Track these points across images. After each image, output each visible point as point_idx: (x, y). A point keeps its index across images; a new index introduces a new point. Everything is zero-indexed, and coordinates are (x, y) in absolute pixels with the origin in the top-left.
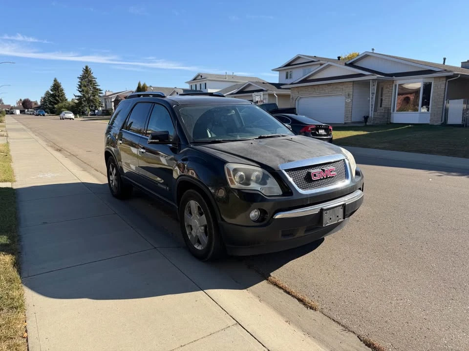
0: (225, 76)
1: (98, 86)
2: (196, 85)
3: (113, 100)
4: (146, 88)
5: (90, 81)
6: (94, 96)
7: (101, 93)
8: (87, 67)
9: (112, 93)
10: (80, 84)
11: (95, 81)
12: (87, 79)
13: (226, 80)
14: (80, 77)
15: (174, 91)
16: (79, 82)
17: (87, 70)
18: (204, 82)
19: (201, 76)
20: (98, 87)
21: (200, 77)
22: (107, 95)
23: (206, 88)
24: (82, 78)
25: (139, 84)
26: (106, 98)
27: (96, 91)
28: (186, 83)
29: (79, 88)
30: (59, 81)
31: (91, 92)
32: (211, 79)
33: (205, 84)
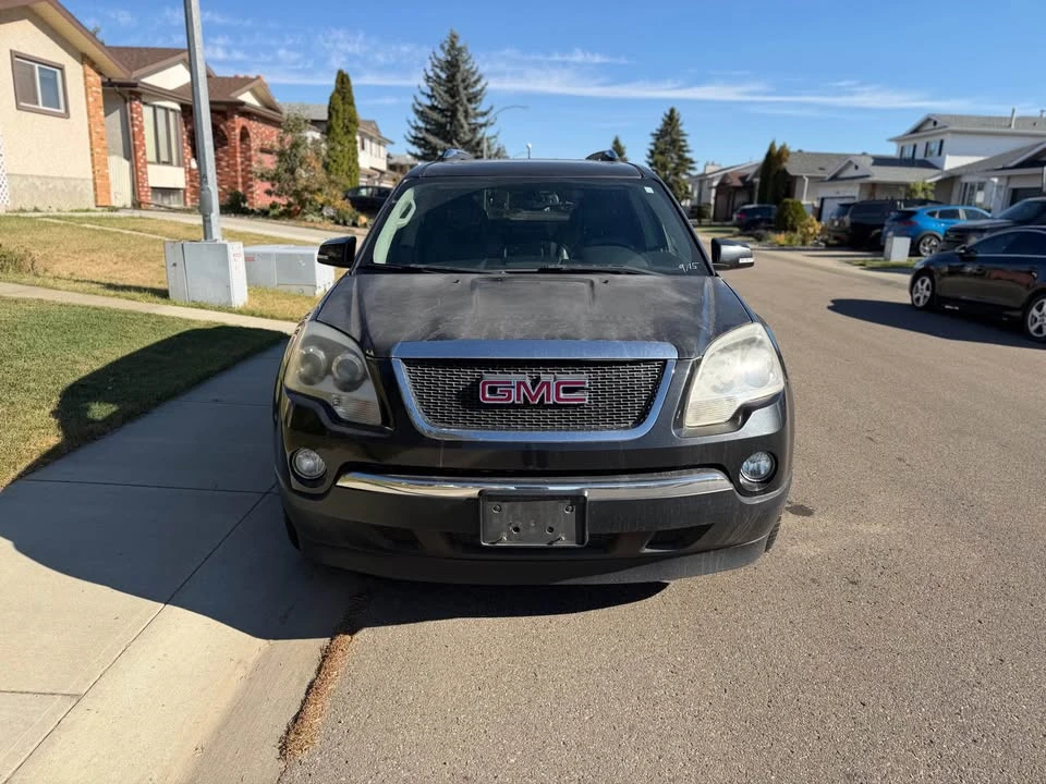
0: (1008, 121)
1: (688, 151)
2: (915, 147)
3: (715, 183)
4: (784, 156)
5: (674, 142)
6: (676, 174)
7: (693, 169)
8: (672, 111)
9: (718, 168)
10: (652, 148)
11: (684, 141)
12: (668, 138)
13: (1009, 130)
14: (655, 132)
15: (850, 162)
16: (652, 144)
17: (671, 120)
18: (938, 139)
19: (935, 123)
20: (687, 155)
21: (930, 126)
22: (707, 172)
23: (940, 153)
24: (660, 135)
25: (772, 146)
26: (702, 179)
27: (684, 163)
28: (891, 140)
29: (649, 157)
30: (623, 143)
31: (673, 165)
32: (960, 129)
33: (942, 142)
